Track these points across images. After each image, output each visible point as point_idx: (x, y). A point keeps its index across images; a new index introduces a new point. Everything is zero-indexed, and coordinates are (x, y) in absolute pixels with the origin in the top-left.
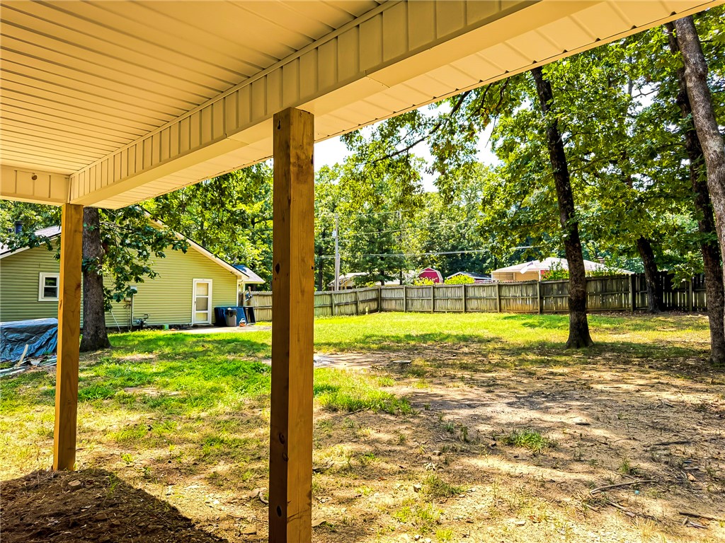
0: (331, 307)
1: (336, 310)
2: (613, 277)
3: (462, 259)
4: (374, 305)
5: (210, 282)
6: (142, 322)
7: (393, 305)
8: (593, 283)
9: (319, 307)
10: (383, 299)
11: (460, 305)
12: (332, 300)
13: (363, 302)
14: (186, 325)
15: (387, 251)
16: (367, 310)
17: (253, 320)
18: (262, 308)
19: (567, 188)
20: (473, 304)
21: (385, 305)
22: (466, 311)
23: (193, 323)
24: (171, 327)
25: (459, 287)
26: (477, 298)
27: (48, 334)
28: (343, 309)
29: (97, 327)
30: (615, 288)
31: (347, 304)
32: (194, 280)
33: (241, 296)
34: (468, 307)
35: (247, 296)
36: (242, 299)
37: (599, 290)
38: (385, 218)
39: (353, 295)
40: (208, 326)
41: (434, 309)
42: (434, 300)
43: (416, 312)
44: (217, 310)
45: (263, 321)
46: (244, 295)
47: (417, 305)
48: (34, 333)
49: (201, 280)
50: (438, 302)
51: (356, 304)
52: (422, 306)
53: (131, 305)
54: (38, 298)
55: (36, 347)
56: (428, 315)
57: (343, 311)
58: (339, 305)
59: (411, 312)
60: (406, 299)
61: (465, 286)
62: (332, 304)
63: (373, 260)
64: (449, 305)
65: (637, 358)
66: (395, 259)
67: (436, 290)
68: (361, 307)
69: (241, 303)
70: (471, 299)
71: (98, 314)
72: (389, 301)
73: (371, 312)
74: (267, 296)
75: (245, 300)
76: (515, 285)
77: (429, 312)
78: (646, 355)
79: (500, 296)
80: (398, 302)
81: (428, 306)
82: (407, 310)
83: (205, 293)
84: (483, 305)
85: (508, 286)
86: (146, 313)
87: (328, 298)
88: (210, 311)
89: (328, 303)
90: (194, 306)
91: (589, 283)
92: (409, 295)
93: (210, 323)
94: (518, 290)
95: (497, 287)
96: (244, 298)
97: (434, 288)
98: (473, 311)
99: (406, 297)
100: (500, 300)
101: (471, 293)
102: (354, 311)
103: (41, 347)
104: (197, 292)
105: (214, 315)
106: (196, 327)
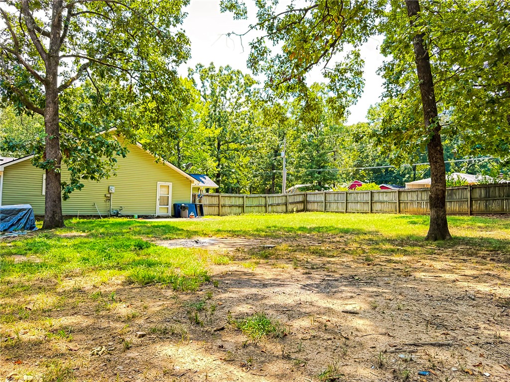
0: (266, 206)
1: (270, 208)
2: (496, 185)
3: (386, 174)
4: (301, 207)
5: (170, 184)
6: (118, 212)
7: (315, 206)
8: (478, 190)
9: (256, 206)
10: (308, 202)
11: (367, 208)
12: (266, 201)
13: (291, 203)
14: (152, 216)
15: (323, 167)
16: (295, 210)
17: (202, 214)
18: (210, 206)
19: (431, 98)
20: (377, 207)
21: (309, 206)
22: (372, 211)
23: (157, 215)
24: (139, 217)
25: (367, 193)
26: (381, 202)
27: (19, 215)
28: (275, 208)
29: (54, 212)
30: (497, 194)
31: (278, 205)
32: (158, 182)
33: (194, 196)
34: (373, 208)
35: (199, 196)
36: (195, 198)
37: (483, 196)
38: (322, 142)
39: (284, 198)
40: (167, 217)
41: (346, 210)
42: (347, 203)
43: (332, 212)
44: (175, 206)
45: (211, 215)
46: (197, 195)
47: (334, 207)
48: (8, 214)
49: (164, 183)
50: (349, 205)
51: (286, 205)
52: (337, 207)
53: (110, 200)
54: (42, 192)
55: (9, 225)
56: (342, 214)
57: (275, 210)
58: (271, 205)
59: (328, 212)
60: (325, 202)
61: (371, 192)
62: (266, 204)
63: (311, 174)
64: (359, 207)
65: (487, 251)
66: (329, 173)
67: (348, 195)
68: (290, 207)
69: (194, 201)
70: (376, 202)
71: (55, 202)
72: (313, 204)
73: (298, 211)
74: (215, 196)
75: (197, 199)
76: (412, 191)
77: (343, 212)
78: (497, 249)
79: (399, 200)
80: (319, 204)
81: (342, 207)
82: (326, 211)
83: (167, 193)
84: (386, 207)
85: (406, 192)
86: (121, 206)
87: (264, 199)
88: (170, 206)
89: (263, 203)
90: (158, 202)
91: (474, 189)
92: (328, 199)
93: (170, 215)
94: (414, 195)
95: (397, 193)
96: (197, 197)
97: (347, 193)
98: (377, 212)
99: (325, 200)
100: (399, 203)
101: (376, 198)
102: (285, 210)
103: (13, 225)
104: (161, 192)
105: (173, 210)
106: (158, 217)
